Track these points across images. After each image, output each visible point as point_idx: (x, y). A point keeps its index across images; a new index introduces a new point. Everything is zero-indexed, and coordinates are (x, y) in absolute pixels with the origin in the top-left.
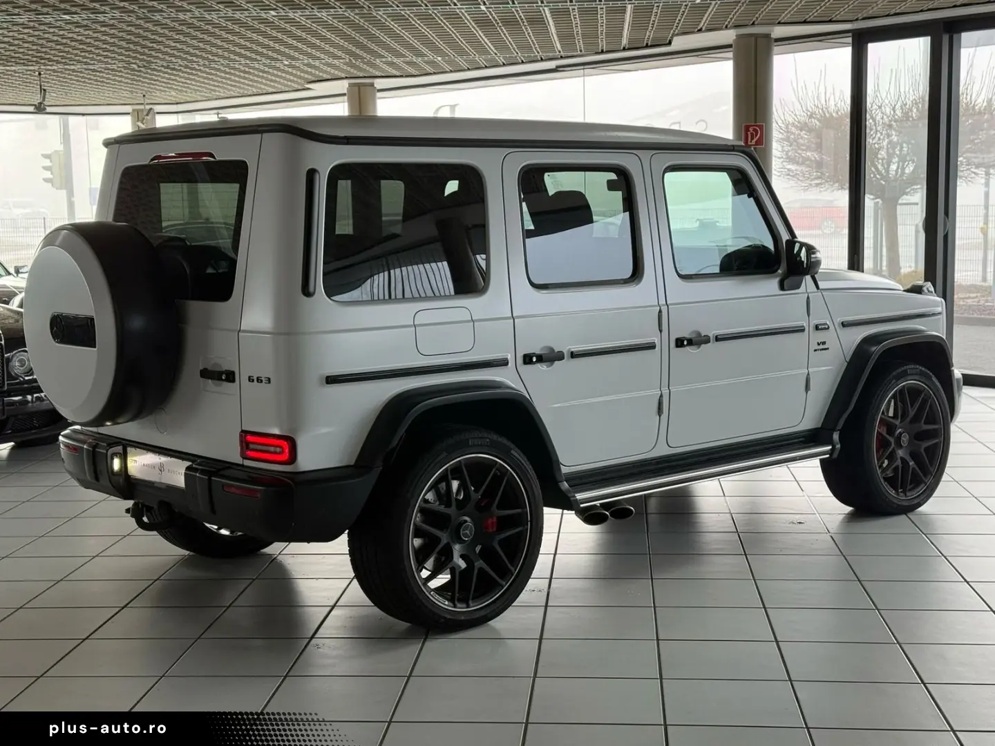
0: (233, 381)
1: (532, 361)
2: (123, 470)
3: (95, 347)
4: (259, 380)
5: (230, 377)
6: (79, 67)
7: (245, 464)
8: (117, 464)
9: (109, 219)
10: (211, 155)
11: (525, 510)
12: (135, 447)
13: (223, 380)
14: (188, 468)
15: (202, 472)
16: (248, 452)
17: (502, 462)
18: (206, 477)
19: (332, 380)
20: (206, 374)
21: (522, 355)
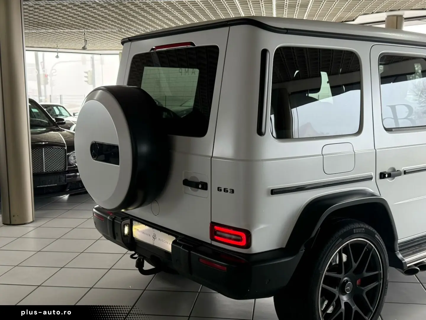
0: (206, 189)
1: (386, 177)
2: (130, 233)
3: (119, 165)
4: (225, 190)
5: (204, 186)
6: (101, 30)
7: (212, 244)
8: (126, 230)
9: (125, 84)
10: (192, 44)
11: (380, 272)
12: (139, 221)
13: (199, 188)
14: (174, 242)
15: (184, 247)
16: (216, 237)
17: (370, 243)
18: (188, 251)
19: (274, 192)
20: (187, 183)
21: (380, 172)
